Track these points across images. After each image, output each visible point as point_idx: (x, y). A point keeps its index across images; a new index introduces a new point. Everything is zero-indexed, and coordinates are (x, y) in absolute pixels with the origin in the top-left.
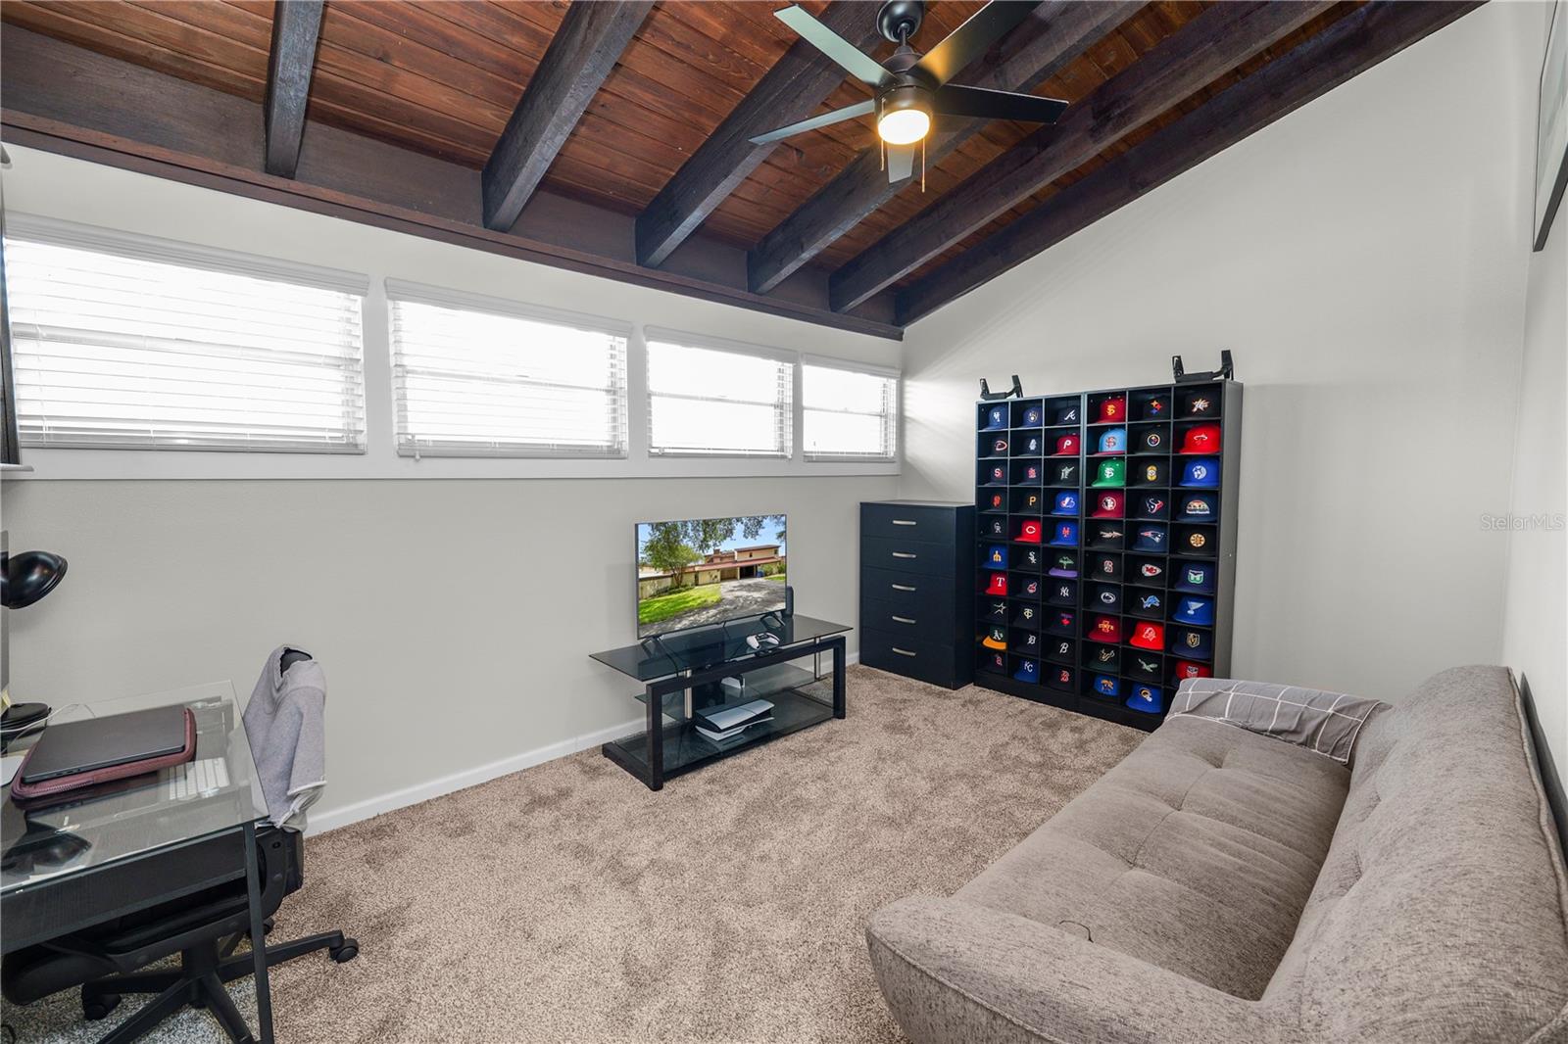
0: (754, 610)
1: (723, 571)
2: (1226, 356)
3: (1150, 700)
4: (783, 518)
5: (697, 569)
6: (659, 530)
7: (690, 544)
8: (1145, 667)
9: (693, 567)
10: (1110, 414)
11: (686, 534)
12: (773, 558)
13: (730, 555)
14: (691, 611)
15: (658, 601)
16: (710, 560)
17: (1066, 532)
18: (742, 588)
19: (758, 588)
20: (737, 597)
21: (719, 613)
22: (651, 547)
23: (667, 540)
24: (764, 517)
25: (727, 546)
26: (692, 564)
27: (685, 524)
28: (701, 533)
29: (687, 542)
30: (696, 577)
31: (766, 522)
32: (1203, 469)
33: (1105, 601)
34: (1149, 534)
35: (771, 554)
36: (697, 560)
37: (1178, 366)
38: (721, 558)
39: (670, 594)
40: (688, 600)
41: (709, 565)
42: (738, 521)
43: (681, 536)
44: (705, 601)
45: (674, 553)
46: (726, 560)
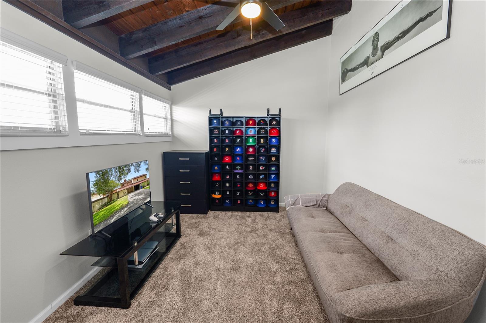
0: (141, 203)
1: (128, 189)
2: (280, 110)
3: (263, 203)
4: (147, 162)
5: (118, 191)
6: (99, 174)
7: (114, 179)
8: (262, 195)
9: (116, 190)
10: (250, 123)
11: (112, 175)
12: (145, 180)
13: (130, 181)
14: (117, 211)
15: (102, 211)
16: (123, 185)
17: (238, 159)
18: (136, 195)
19: (141, 193)
20: (134, 200)
21: (128, 209)
22: (96, 184)
23: (104, 179)
24: (141, 162)
25: (129, 177)
26: (116, 189)
27: (111, 169)
28: (118, 173)
29: (113, 179)
30: (118, 195)
31: (142, 164)
32: (275, 140)
33: (250, 178)
34: (262, 158)
35: (144, 178)
36: (117, 186)
37: (268, 111)
38: (127, 183)
39: (107, 206)
40: (115, 206)
41: (123, 188)
42: (132, 165)
43: (110, 176)
44: (122, 205)
45: (107, 185)
46: (129, 184)
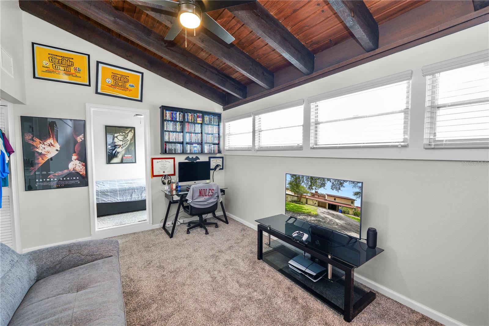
0: (335, 228)
1: (319, 202)
4: (360, 184)
5: (307, 197)
6: (293, 178)
7: (305, 186)
11: (303, 181)
12: (350, 205)
13: (323, 196)
14: (304, 214)
15: (292, 204)
16: (313, 195)
18: (329, 214)
19: (338, 217)
20: (326, 217)
22: (290, 183)
24: (344, 181)
26: (305, 194)
27: (303, 176)
28: (310, 182)
29: (303, 185)
30: (307, 201)
31: (345, 184)
35: (349, 202)
36: (307, 193)
38: (319, 196)
39: (296, 203)
40: (303, 208)
41: (312, 197)
42: (328, 180)
43: (301, 182)
44: (310, 212)
45: (298, 188)
46: (321, 197)
